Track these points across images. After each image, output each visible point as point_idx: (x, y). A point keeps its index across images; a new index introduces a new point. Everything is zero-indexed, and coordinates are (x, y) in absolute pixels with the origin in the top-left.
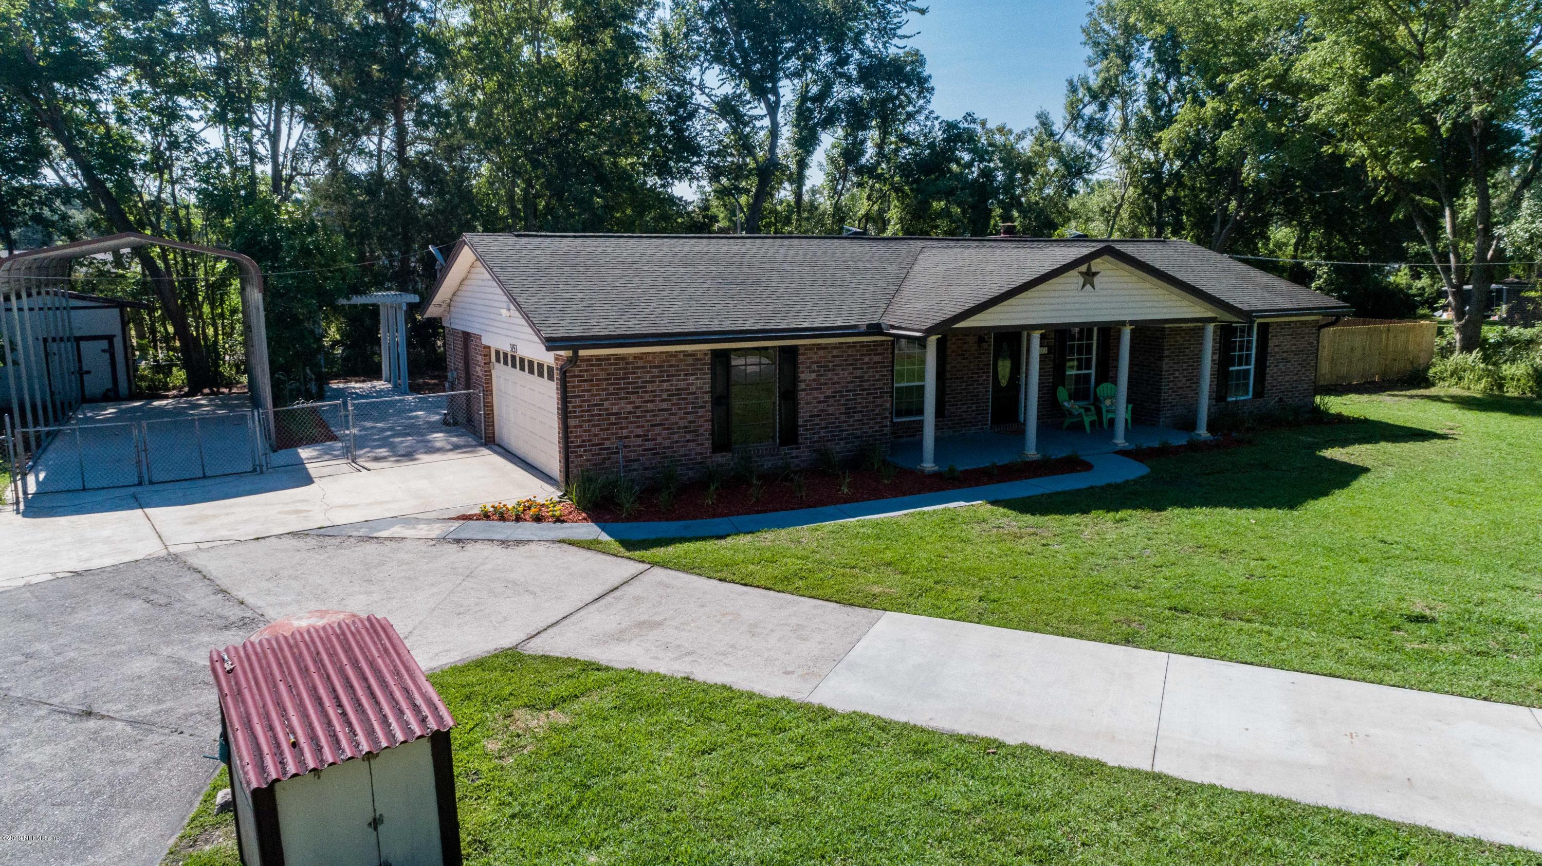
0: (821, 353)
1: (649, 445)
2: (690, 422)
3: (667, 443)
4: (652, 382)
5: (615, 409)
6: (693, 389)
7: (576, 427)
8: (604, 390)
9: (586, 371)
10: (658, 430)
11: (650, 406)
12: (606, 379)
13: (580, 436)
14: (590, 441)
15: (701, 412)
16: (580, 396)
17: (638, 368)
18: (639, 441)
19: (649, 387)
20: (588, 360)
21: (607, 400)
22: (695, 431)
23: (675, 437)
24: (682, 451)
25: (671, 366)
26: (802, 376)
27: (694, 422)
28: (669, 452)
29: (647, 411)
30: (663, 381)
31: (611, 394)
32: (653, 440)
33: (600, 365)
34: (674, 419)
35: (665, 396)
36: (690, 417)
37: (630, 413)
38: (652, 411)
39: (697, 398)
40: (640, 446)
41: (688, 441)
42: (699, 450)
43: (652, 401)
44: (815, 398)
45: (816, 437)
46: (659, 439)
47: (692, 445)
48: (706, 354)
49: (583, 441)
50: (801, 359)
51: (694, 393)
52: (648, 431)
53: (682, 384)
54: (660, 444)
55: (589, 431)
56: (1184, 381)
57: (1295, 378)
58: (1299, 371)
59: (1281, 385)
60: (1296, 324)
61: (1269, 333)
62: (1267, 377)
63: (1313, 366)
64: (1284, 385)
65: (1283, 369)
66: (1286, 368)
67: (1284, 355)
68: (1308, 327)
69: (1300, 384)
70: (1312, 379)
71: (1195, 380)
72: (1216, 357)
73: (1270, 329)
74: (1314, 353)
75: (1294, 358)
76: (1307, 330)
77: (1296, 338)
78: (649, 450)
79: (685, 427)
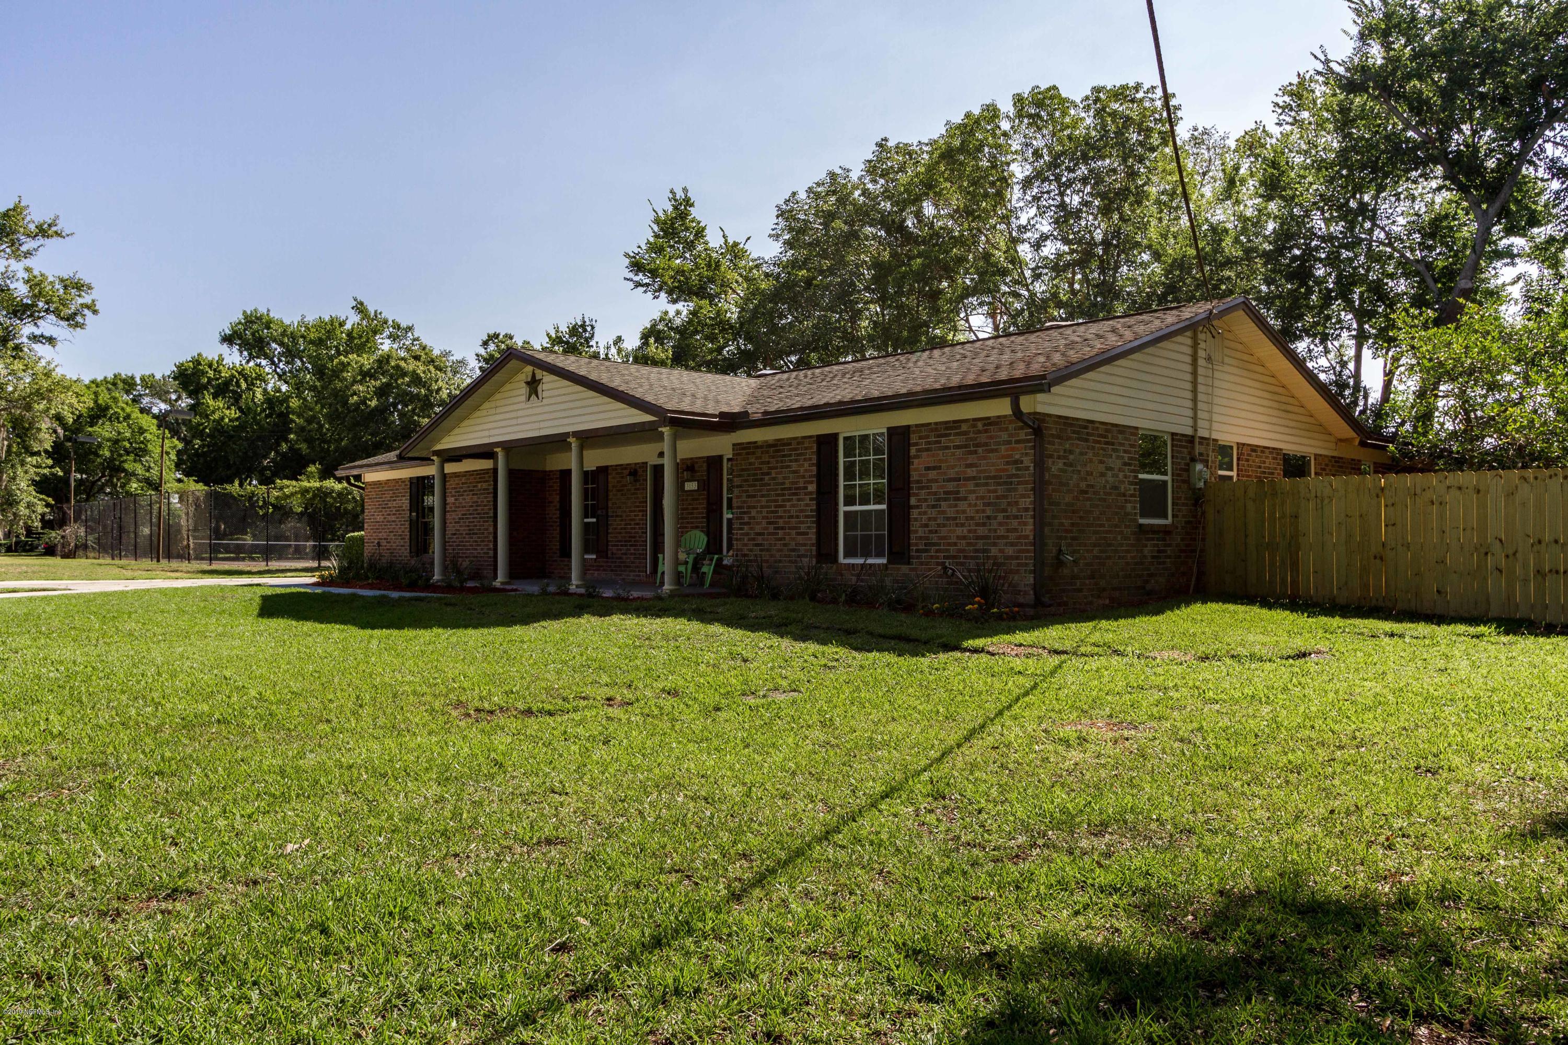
0: (457, 480)
1: (388, 546)
2: (402, 532)
4: (390, 501)
5: (378, 519)
6: (404, 507)
8: (375, 505)
9: (370, 492)
10: (391, 535)
11: (389, 518)
12: (376, 498)
13: (367, 536)
14: (370, 539)
15: (407, 524)
16: (368, 509)
17: (386, 490)
18: (385, 543)
19: (389, 504)
20: (371, 485)
21: (376, 511)
22: (404, 539)
23: (397, 542)
24: (400, 553)
25: (397, 489)
28: (395, 553)
29: (388, 522)
30: (394, 501)
31: (377, 508)
32: (389, 542)
33: (374, 488)
36: (403, 529)
37: (382, 522)
39: (405, 514)
40: (385, 546)
41: (402, 546)
42: (405, 553)
43: (390, 515)
44: (454, 519)
45: (454, 553)
46: (392, 543)
47: (403, 549)
48: (409, 481)
51: (404, 511)
52: (388, 536)
53: (400, 503)
54: (392, 546)
55: (370, 532)
56: (764, 524)
57: (981, 531)
58: (988, 517)
59: (949, 544)
60: (974, 426)
61: (909, 445)
62: (915, 525)
63: (1026, 510)
64: (955, 544)
65: (951, 513)
66: (958, 512)
67: (951, 486)
68: (1007, 429)
69: (995, 544)
70: (1027, 537)
71: (781, 523)
72: (812, 488)
73: (914, 438)
74: (1026, 483)
75: (974, 492)
76: (1004, 436)
77: (976, 453)
78: (388, 549)
79: (401, 535)
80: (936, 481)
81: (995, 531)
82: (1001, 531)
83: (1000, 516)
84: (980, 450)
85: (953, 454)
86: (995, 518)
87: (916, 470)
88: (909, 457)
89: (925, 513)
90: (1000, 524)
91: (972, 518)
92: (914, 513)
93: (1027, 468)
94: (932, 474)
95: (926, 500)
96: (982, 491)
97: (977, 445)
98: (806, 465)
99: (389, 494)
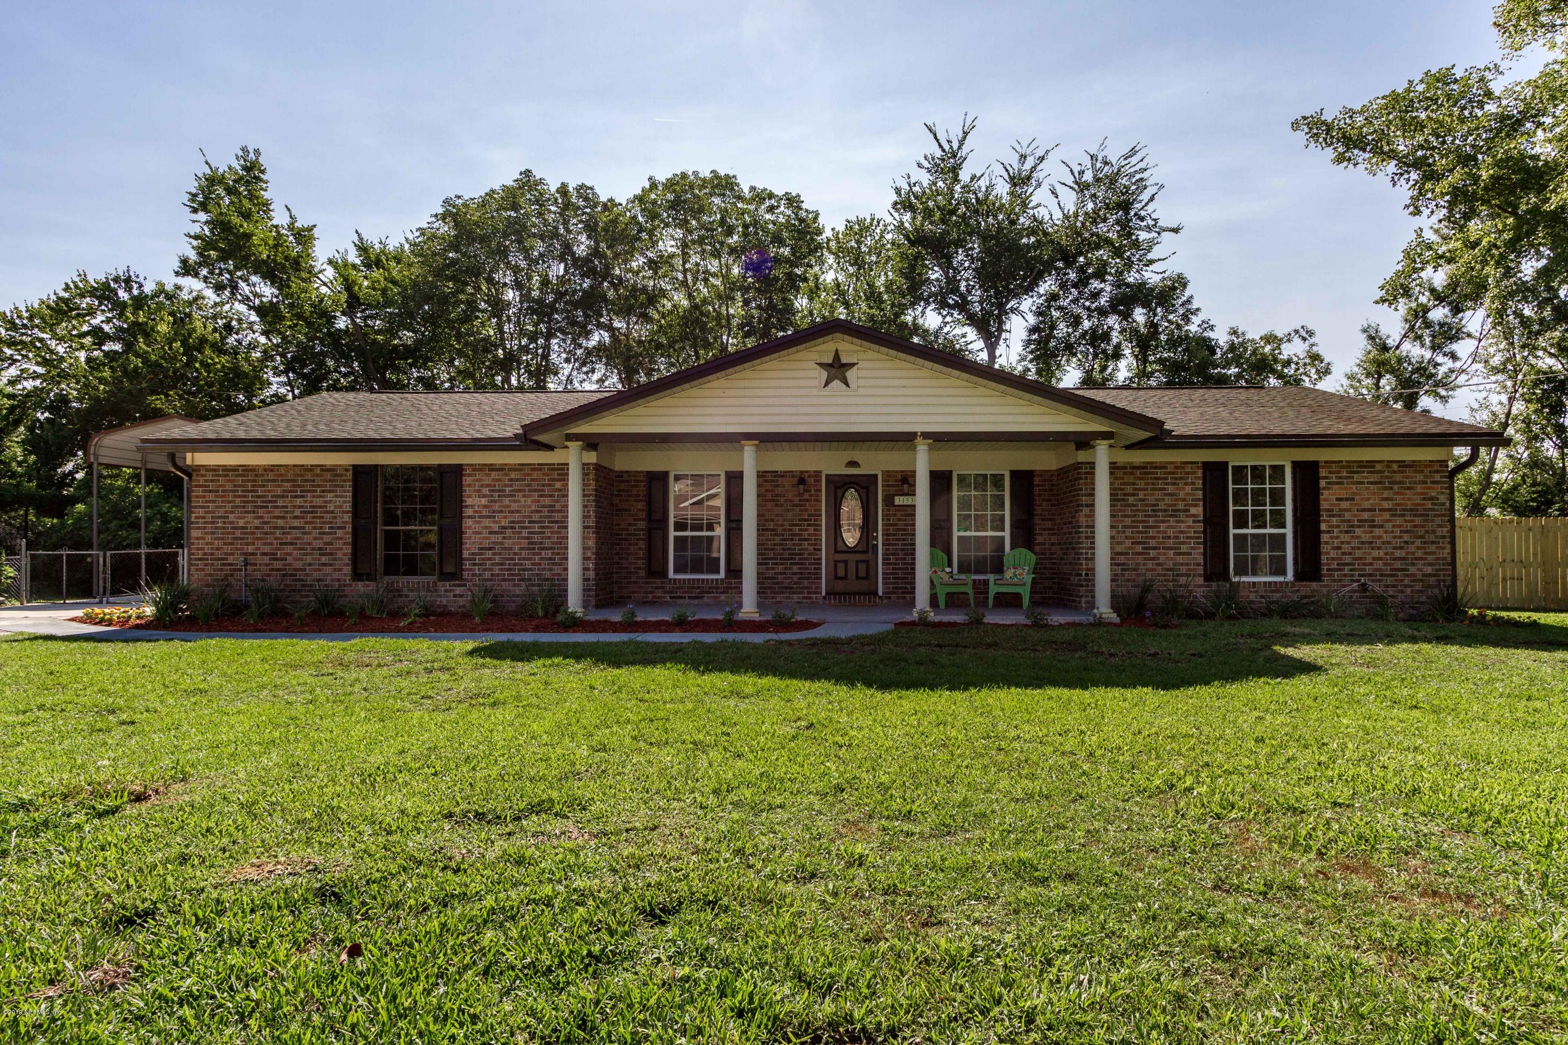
0: (494, 475)
1: (277, 564)
2: (326, 544)
3: (299, 564)
4: (283, 497)
5: (241, 523)
6: (331, 507)
7: (197, 538)
8: (229, 502)
9: (212, 481)
10: (289, 549)
11: (280, 522)
12: (234, 491)
13: (202, 549)
14: (212, 554)
15: (340, 533)
16: (204, 507)
17: (269, 481)
18: (266, 560)
19: (280, 503)
20: (214, 470)
21: (232, 512)
22: (331, 554)
23: (309, 559)
24: (316, 575)
25: (306, 481)
26: (469, 501)
27: (330, 544)
28: (300, 575)
29: (276, 528)
30: (296, 497)
31: (237, 507)
32: (282, 559)
33: (227, 476)
34: (307, 538)
35: (297, 512)
36: (327, 538)
37: (257, 528)
38: (283, 528)
39: (335, 518)
40: (267, 565)
41: (324, 565)
42: (336, 575)
43: (283, 518)
44: (486, 528)
45: (487, 574)
46: (290, 559)
47: (328, 569)
48: (347, 470)
49: (205, 554)
50: (467, 480)
51: (332, 512)
52: (277, 549)
53: (318, 502)
54: (290, 565)
55: (211, 544)
57: (1398, 554)
58: (1406, 542)
59: (1365, 564)
60: (1389, 467)
61: (1319, 478)
62: (1324, 548)
63: (1444, 537)
64: (1371, 564)
65: (1366, 537)
66: (1373, 537)
67: (1366, 516)
68: (1422, 472)
69: (1413, 564)
70: (1445, 559)
72: (1198, 510)
73: (1323, 472)
74: (1444, 515)
75: (1389, 521)
76: (1420, 477)
77: (1391, 488)
78: (278, 570)
79: (320, 549)
80: (1349, 510)
81: (1413, 553)
82: (1419, 554)
83: (1418, 542)
84: (1396, 487)
85: (1368, 489)
86: (1413, 543)
87: (1325, 500)
88: (1319, 489)
89: (1337, 537)
90: (1418, 548)
91: (1389, 543)
92: (1325, 537)
93: (1444, 504)
94: (1345, 505)
95: (1338, 526)
96: (1398, 521)
97: (1393, 483)
98: (1188, 489)
99: (279, 486)
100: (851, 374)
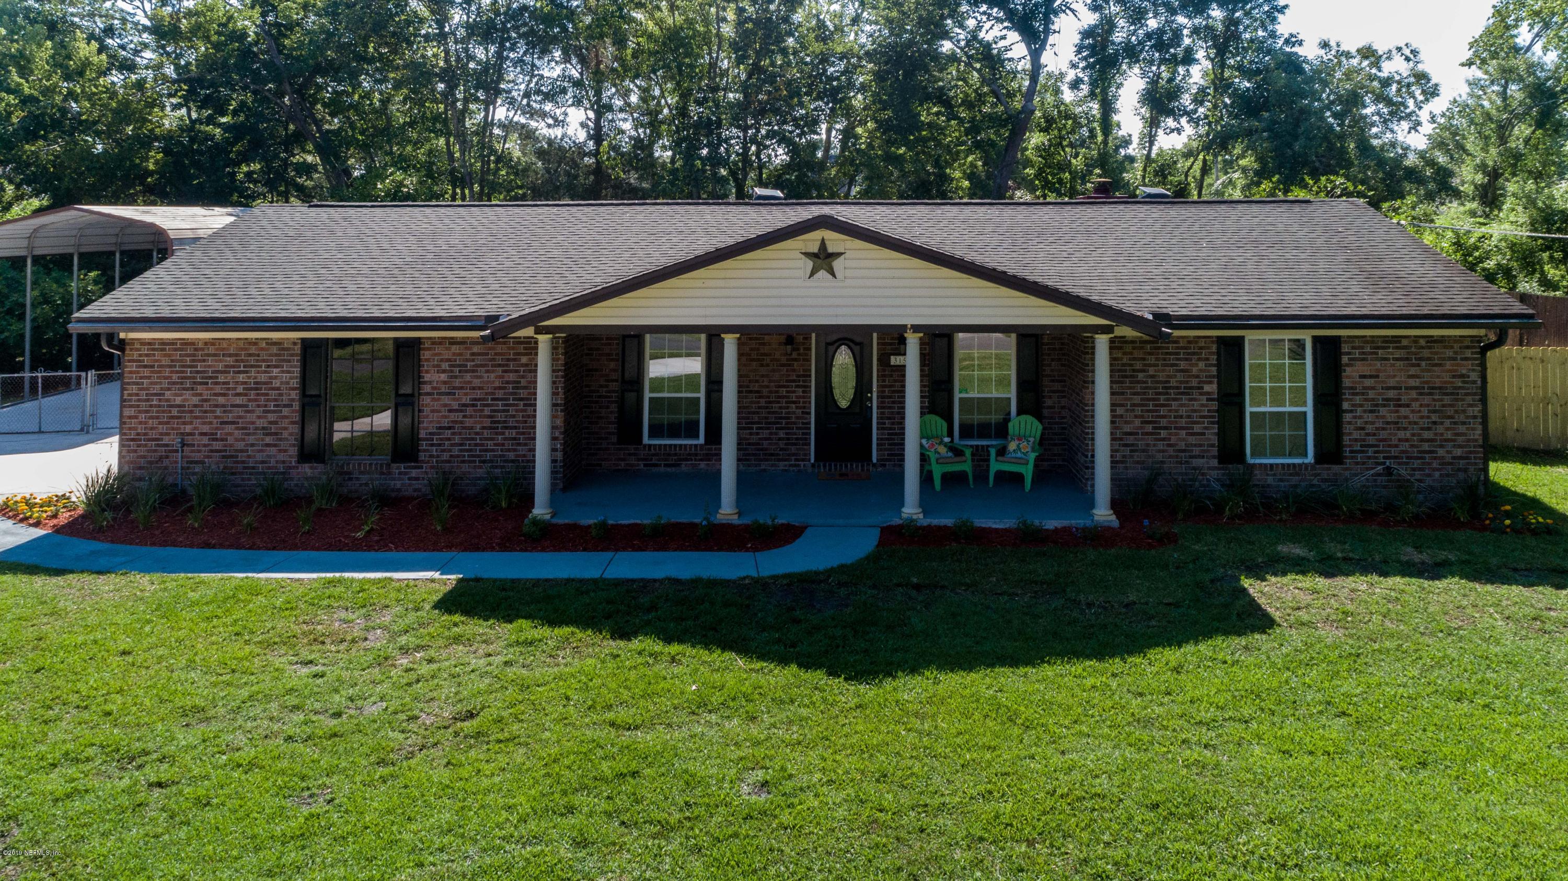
0: (455, 349)
1: (217, 445)
2: (271, 423)
3: (240, 445)
4: (225, 372)
5: (178, 400)
6: (276, 383)
7: (130, 417)
8: (166, 378)
9: (147, 355)
10: (229, 428)
11: (221, 400)
12: (170, 366)
13: (135, 429)
14: (145, 434)
15: (286, 412)
16: (137, 384)
17: (208, 355)
18: (205, 440)
19: (221, 378)
20: (149, 344)
21: (169, 389)
22: (276, 434)
23: (251, 439)
24: (259, 457)
25: (250, 355)
26: (427, 377)
27: (276, 423)
28: (242, 457)
29: (217, 406)
30: (239, 372)
31: (174, 383)
32: (222, 440)
33: (164, 350)
34: (251, 417)
35: (240, 389)
36: (273, 418)
37: (195, 406)
38: (223, 406)
39: (281, 395)
40: (205, 445)
41: (268, 445)
42: (281, 457)
43: (224, 395)
44: (445, 405)
45: (446, 456)
46: (230, 440)
47: (273, 450)
48: (295, 344)
49: (138, 434)
50: (425, 355)
51: (278, 389)
52: (217, 428)
53: (263, 378)
54: (231, 445)
55: (146, 423)
56: (1137, 422)
57: (1426, 435)
58: (1435, 423)
59: (1390, 446)
60: (1416, 342)
61: (1341, 354)
62: (1347, 428)
63: (1475, 417)
64: (1396, 446)
65: (1391, 417)
66: (1399, 417)
67: (1391, 394)
68: (1452, 347)
69: (1441, 446)
70: (1476, 440)
71: (1163, 423)
72: (1212, 388)
73: (1345, 348)
74: (1475, 394)
75: (1417, 400)
76: (1449, 353)
77: (1419, 365)
78: (217, 451)
79: (263, 428)
80: (1373, 388)
81: (1442, 434)
82: (1449, 435)
83: (1447, 422)
84: (1423, 363)
85: (1393, 365)
86: (1442, 423)
87: (1348, 377)
88: (1341, 365)
89: (1360, 417)
90: (1447, 429)
91: (1416, 423)
92: (1347, 417)
93: (1474, 382)
94: (1368, 382)
95: (1361, 406)
96: (1427, 400)
97: (1421, 359)
98: (1201, 365)
99: (221, 361)
100: (837, 264)
